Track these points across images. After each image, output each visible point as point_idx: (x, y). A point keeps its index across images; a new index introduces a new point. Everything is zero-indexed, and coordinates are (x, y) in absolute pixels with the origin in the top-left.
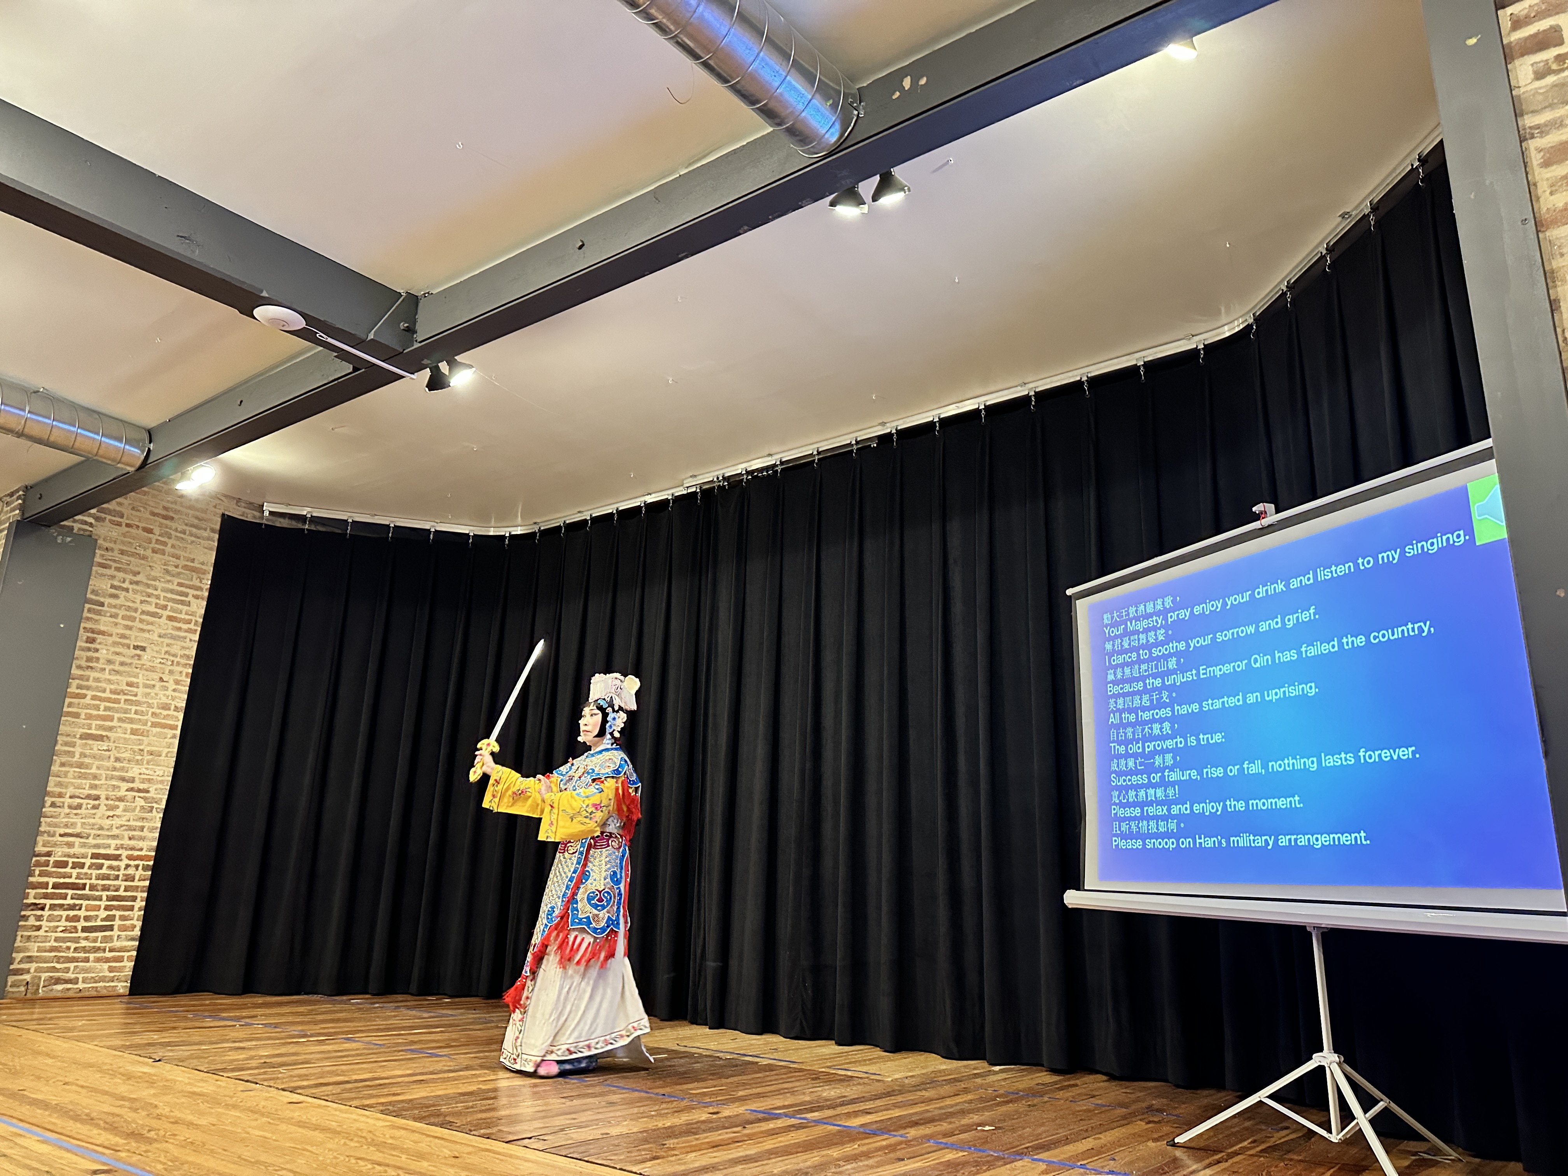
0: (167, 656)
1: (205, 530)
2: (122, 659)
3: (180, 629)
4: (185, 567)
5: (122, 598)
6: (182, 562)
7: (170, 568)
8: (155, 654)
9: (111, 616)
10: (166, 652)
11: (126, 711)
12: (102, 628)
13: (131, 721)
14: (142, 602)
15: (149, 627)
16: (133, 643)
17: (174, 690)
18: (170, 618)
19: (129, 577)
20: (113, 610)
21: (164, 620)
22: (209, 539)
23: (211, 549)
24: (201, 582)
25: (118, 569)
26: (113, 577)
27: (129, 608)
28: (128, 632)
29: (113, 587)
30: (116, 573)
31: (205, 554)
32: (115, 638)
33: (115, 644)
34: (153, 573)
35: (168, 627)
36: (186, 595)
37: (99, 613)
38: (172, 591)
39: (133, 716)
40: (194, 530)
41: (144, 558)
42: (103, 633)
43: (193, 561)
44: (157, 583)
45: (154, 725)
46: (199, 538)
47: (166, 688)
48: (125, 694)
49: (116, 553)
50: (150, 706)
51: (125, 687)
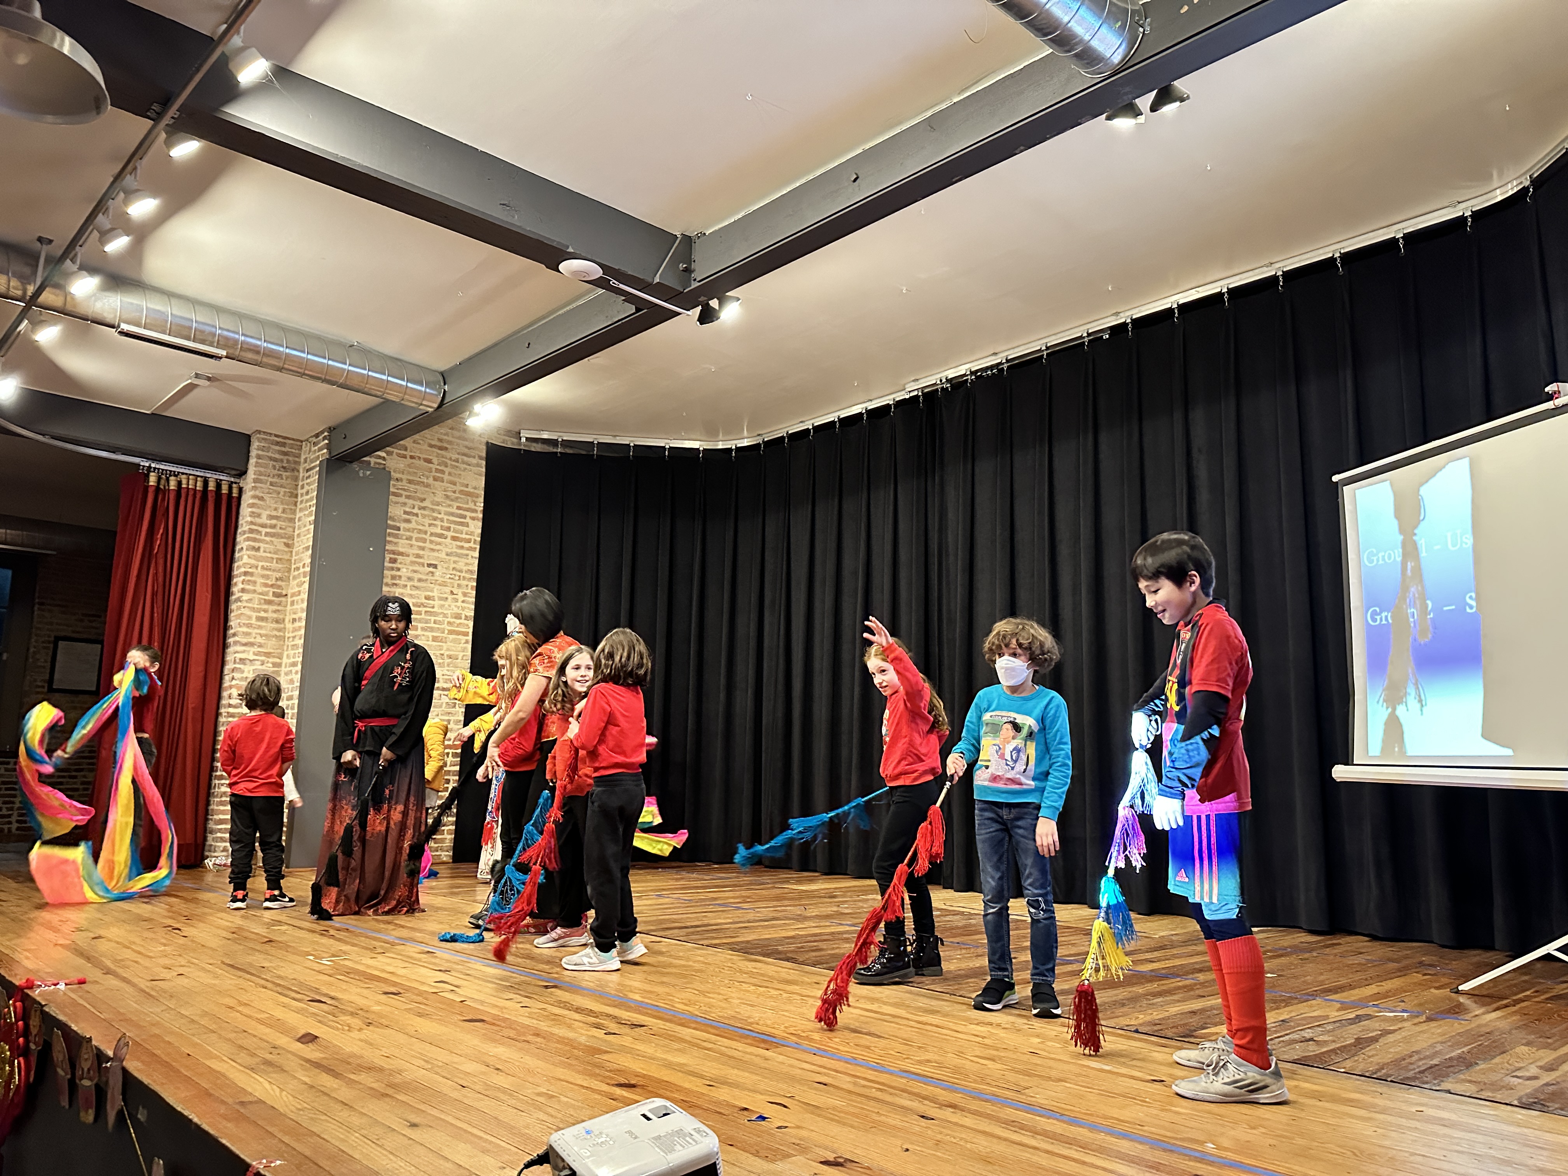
0: (454, 572)
1: (474, 457)
2: (420, 576)
3: (462, 547)
4: (461, 492)
5: (414, 523)
6: (459, 488)
7: (449, 494)
8: (444, 570)
9: (407, 539)
10: (454, 569)
11: (427, 622)
12: (401, 550)
13: (432, 629)
14: (430, 525)
15: (438, 547)
16: (426, 562)
17: (463, 602)
18: (454, 538)
19: (417, 503)
20: (408, 533)
21: (449, 540)
22: (478, 465)
23: (480, 475)
24: (475, 505)
25: (408, 497)
26: (405, 504)
27: (420, 531)
28: (421, 552)
29: (405, 513)
30: (407, 500)
31: (476, 479)
32: (412, 558)
33: (413, 563)
34: (436, 499)
35: (453, 546)
36: (465, 517)
37: (396, 536)
38: (452, 514)
39: (432, 625)
40: (465, 458)
41: (428, 486)
42: (401, 554)
43: (467, 486)
44: (440, 508)
45: (451, 632)
46: (469, 465)
47: (456, 600)
48: (425, 607)
49: (404, 483)
50: (445, 616)
51: (424, 601)
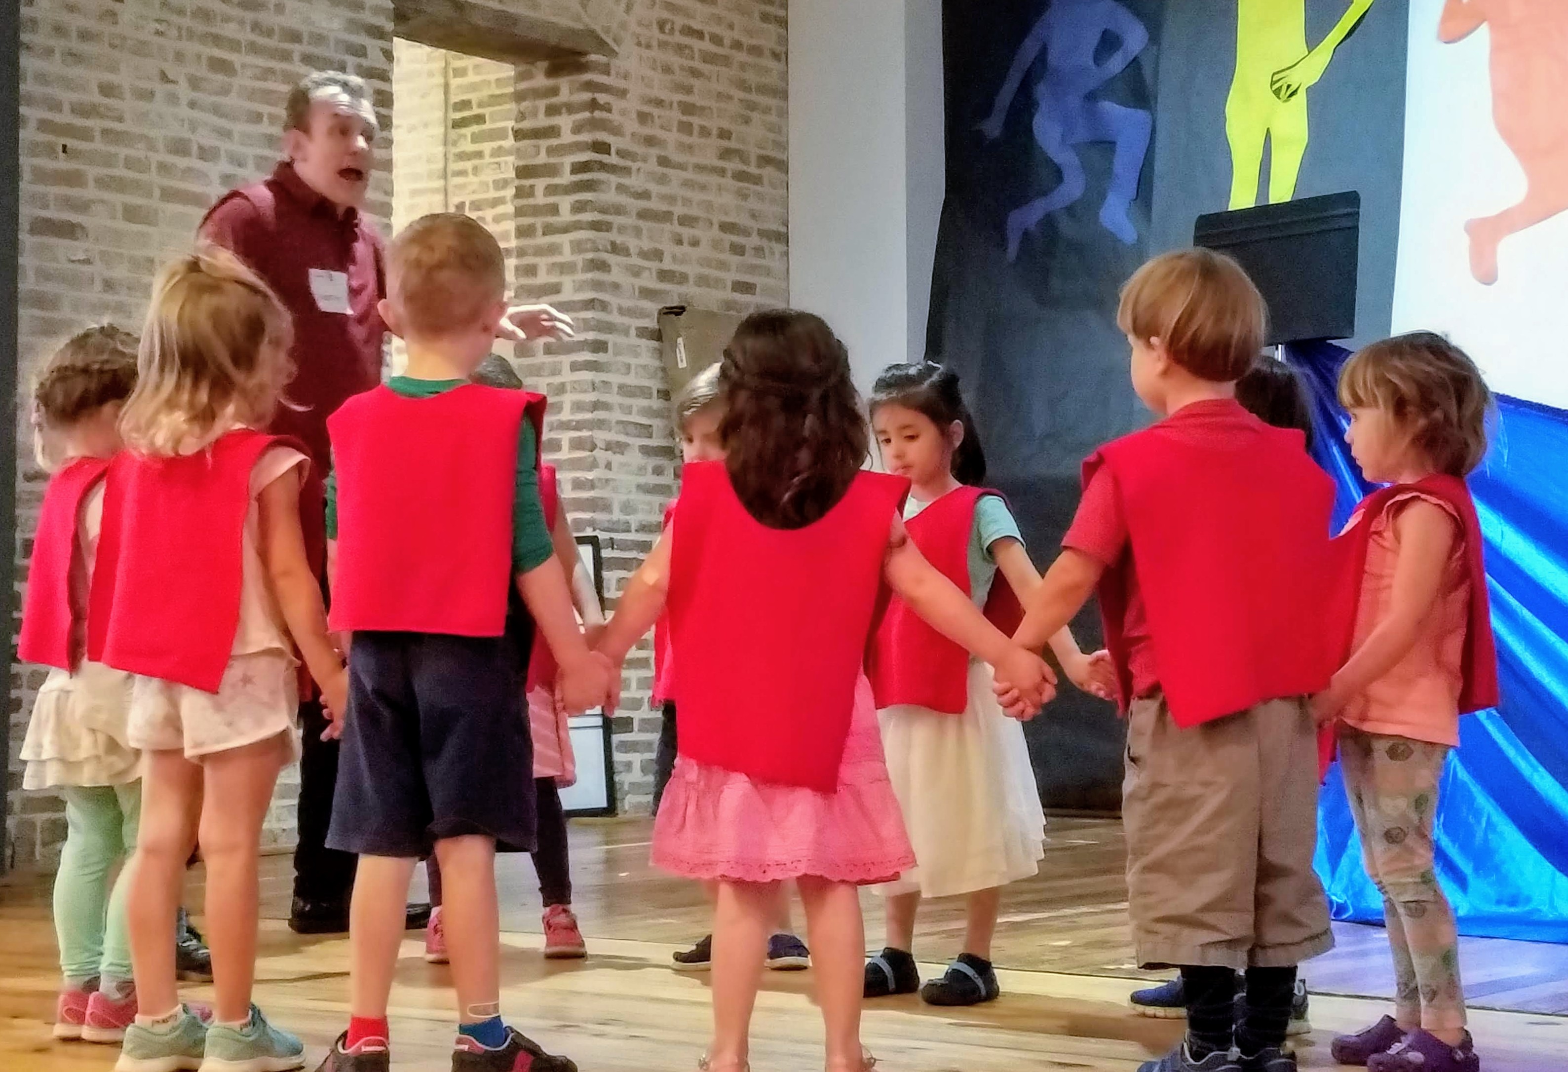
11: (108, 160)
13: (120, 185)
17: (192, 105)
39: (119, 171)
45: (169, 195)
47: (173, 99)
48: (102, 116)
51: (97, 98)
